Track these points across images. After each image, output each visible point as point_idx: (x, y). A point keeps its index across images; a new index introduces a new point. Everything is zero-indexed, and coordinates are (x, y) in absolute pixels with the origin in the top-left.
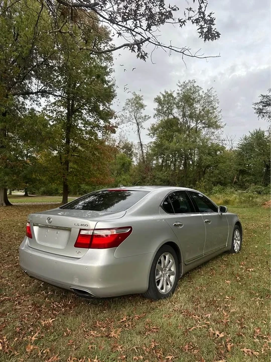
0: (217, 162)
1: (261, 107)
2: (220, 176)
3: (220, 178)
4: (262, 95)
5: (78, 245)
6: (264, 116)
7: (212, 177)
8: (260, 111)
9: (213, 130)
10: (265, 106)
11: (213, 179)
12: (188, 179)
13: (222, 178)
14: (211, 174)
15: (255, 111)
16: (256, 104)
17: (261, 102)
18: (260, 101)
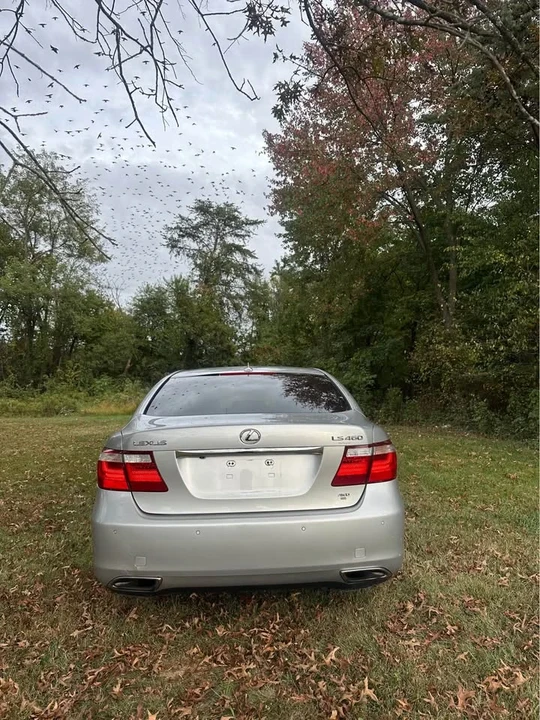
0: (100, 330)
1: (176, 236)
2: (106, 358)
3: (106, 362)
4: (180, 216)
5: (340, 480)
6: (178, 252)
7: (90, 359)
8: (173, 244)
9: (87, 265)
10: (183, 236)
11: (94, 363)
12: (35, 362)
13: (111, 362)
14: (89, 353)
15: (165, 242)
16: (170, 229)
17: (178, 228)
18: (175, 225)
